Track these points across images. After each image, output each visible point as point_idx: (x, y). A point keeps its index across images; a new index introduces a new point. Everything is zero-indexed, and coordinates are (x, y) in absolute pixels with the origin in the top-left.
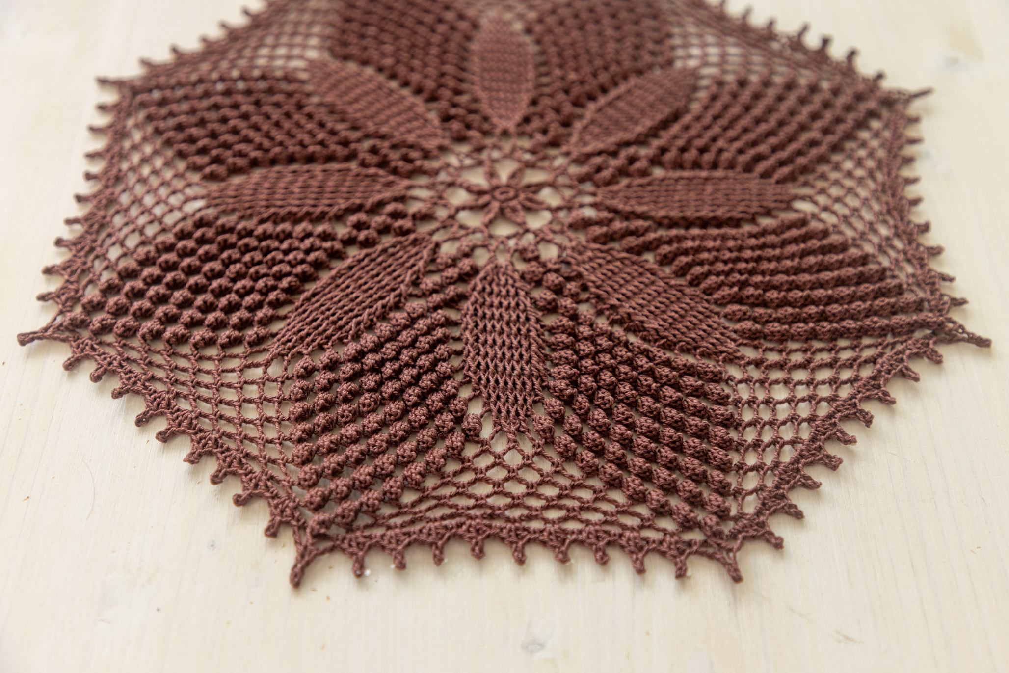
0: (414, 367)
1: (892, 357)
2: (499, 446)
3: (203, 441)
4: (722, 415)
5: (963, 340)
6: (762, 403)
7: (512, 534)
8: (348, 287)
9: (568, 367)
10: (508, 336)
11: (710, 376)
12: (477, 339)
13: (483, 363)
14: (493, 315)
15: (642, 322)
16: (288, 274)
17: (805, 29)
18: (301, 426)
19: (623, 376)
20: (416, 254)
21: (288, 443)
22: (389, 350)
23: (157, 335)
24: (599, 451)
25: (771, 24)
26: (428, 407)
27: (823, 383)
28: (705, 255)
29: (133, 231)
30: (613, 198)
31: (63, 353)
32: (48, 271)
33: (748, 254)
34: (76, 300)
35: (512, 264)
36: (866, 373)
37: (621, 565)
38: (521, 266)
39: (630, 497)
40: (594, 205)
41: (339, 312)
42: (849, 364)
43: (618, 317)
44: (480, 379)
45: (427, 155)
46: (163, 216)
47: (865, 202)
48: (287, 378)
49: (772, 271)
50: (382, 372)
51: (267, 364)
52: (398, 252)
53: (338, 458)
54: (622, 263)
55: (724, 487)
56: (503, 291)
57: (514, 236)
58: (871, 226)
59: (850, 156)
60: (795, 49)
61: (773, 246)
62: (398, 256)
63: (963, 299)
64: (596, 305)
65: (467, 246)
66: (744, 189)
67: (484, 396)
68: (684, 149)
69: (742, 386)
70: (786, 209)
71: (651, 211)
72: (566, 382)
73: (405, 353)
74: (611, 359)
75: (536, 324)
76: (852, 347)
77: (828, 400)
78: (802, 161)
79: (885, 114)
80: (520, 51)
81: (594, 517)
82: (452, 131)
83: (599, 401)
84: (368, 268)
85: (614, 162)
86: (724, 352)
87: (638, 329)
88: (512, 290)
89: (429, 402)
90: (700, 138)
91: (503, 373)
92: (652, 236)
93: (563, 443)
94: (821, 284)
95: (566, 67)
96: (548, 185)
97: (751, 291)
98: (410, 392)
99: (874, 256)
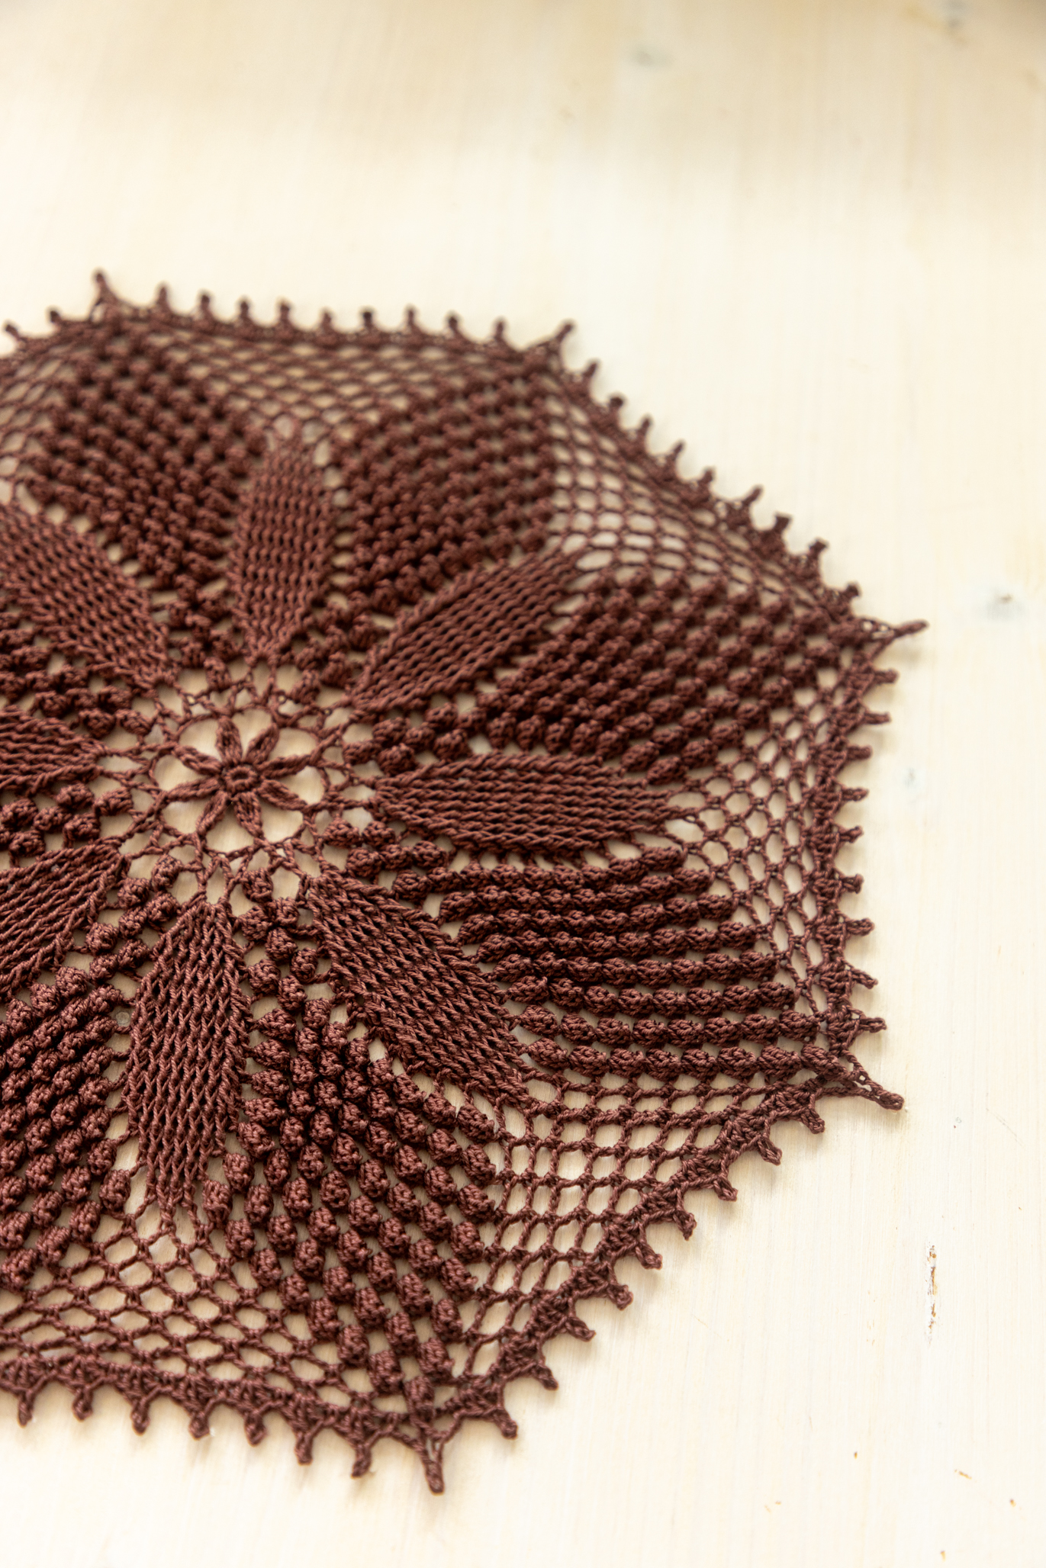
0: (49, 1084)
1: (748, 1120)
2: (148, 1228)
4: (476, 1206)
5: (865, 1094)
6: (543, 1183)
7: (136, 1382)
9: (270, 1102)
10: (195, 1041)
11: (475, 1132)
12: (148, 1043)
13: (149, 1085)
14: (180, 999)
15: (395, 1029)
17: (756, 494)
19: (346, 1124)
20: (90, 879)
22: (17, 1055)
24: (286, 1251)
25: (708, 477)
26: (56, 1155)
27: (639, 1154)
28: (512, 916)
30: (398, 796)
33: (577, 917)
35: (227, 907)
36: (708, 1140)
37: (280, 1442)
38: (242, 909)
39: (315, 1334)
40: (368, 806)
42: (687, 1123)
43: (364, 1015)
44: (140, 1112)
45: (138, 693)
47: (776, 829)
49: (607, 950)
52: (66, 872)
54: (389, 918)
55: (451, 1332)
56: (204, 956)
57: (242, 853)
58: (775, 874)
59: (774, 737)
60: (733, 528)
61: (616, 905)
62: (63, 880)
63: (879, 1021)
64: (336, 989)
65: (165, 875)
66: (596, 795)
67: (141, 1141)
68: (522, 714)
69: (521, 1151)
70: (655, 833)
71: (449, 826)
72: (261, 1129)
73: (39, 1061)
74: (334, 1094)
75: (239, 1020)
76: (698, 1093)
77: (638, 1186)
78: (696, 746)
79: (846, 660)
80: (313, 509)
81: (258, 1361)
82: (183, 654)
83: (303, 1167)
84: (14, 901)
85: (417, 728)
86: (504, 1091)
87: (389, 1039)
88: (217, 958)
89: (59, 1149)
90: (551, 696)
91: (175, 1105)
92: (442, 873)
93: (237, 1236)
94: (673, 978)
95: (377, 546)
96: (309, 764)
97: (566, 986)
98: (34, 1130)
99: (765, 932)
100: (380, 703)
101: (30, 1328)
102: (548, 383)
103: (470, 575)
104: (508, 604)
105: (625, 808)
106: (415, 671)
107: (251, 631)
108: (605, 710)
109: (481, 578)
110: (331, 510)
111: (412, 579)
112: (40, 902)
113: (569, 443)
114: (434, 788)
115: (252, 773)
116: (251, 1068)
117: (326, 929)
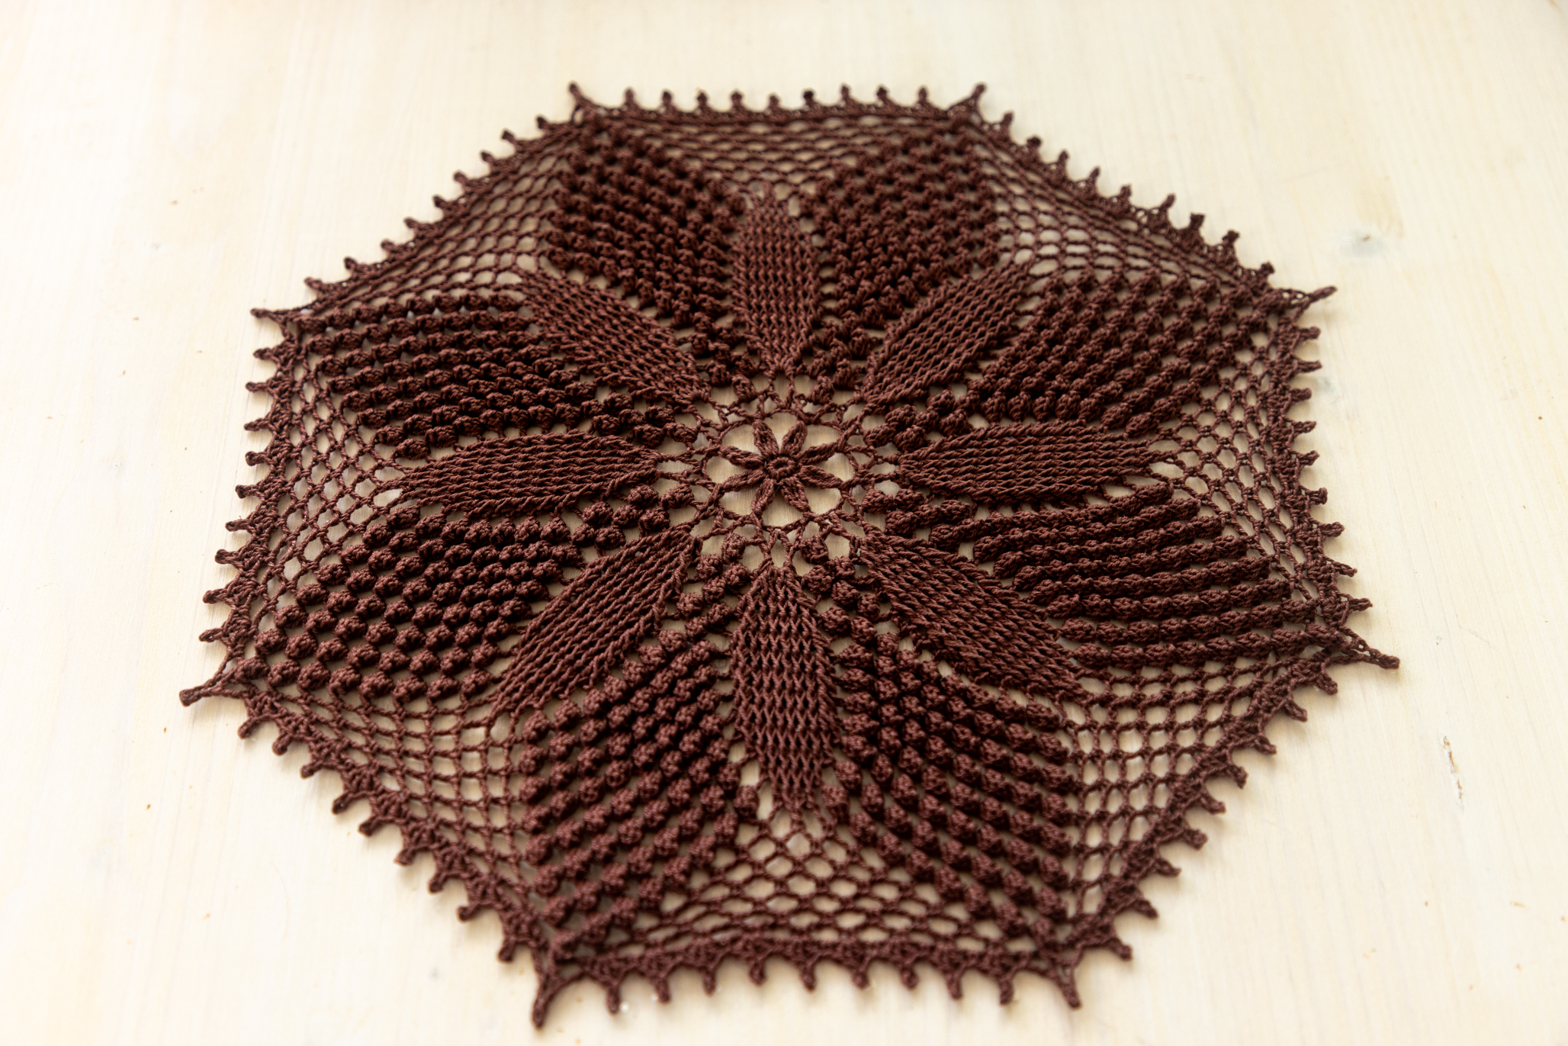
0: (672, 722)
1: (1273, 688)
2: (781, 830)
3: (416, 834)
4: (1058, 779)
5: (1365, 659)
6: (1109, 758)
7: (799, 951)
8: (586, 610)
9: (864, 717)
10: (790, 675)
11: (1043, 723)
12: (750, 682)
13: (758, 715)
14: (769, 644)
15: (958, 649)
16: (510, 595)
17: (1170, 201)
18: (534, 812)
19: (934, 727)
20: (671, 559)
21: (520, 832)
22: (640, 702)
23: (350, 687)
24: (904, 833)
25: (1126, 192)
26: (691, 778)
27: (1186, 726)
28: (1037, 549)
29: (313, 538)
30: (919, 467)
31: (237, 714)
32: (211, 598)
33: (1093, 545)
34: (248, 638)
35: (792, 568)
36: (1240, 710)
37: (933, 986)
38: (804, 570)
39: (943, 896)
40: (894, 478)
41: (577, 647)
42: (1220, 698)
43: (928, 641)
44: (755, 737)
45: (679, 410)
46: (350, 512)
47: (1244, 460)
48: (516, 742)
49: (1123, 568)
50: (633, 732)
51: (489, 724)
52: (648, 556)
53: (583, 855)
54: (932, 563)
55: (1059, 881)
56: (782, 609)
57: (795, 526)
58: (1251, 496)
59: (1226, 391)
60: (1154, 231)
61: (1125, 533)
62: (648, 562)
63: (1365, 600)
64: (899, 624)
65: (735, 547)
66: (1087, 449)
67: (761, 759)
68: (1010, 392)
69: (1084, 735)
70: (1141, 475)
71: (969, 485)
72: (863, 739)
73: (661, 705)
74: (918, 705)
75: (824, 655)
76: (1224, 674)
77: (1191, 751)
78: (1162, 402)
79: (1273, 325)
80: (797, 250)
81: (899, 923)
82: (711, 375)
83: (905, 765)
84: (610, 582)
85: (922, 413)
86: (1061, 688)
87: (952, 658)
88: (794, 609)
89: (692, 772)
90: (1033, 375)
91: (784, 728)
92: (970, 522)
93: (861, 824)
94: (1186, 586)
95: (857, 273)
96: (837, 451)
97: (1096, 599)
98: (669, 759)
99: (1254, 541)
100: (888, 395)
101: (698, 918)
102: (973, 134)
103: (942, 289)
104: (979, 308)
105: (1114, 456)
106: (911, 368)
107: (766, 351)
108: (1080, 382)
109: (951, 291)
110: (812, 250)
111: (893, 296)
112: (632, 582)
113: (1000, 179)
114: (948, 457)
115: (790, 462)
117: (881, 576)
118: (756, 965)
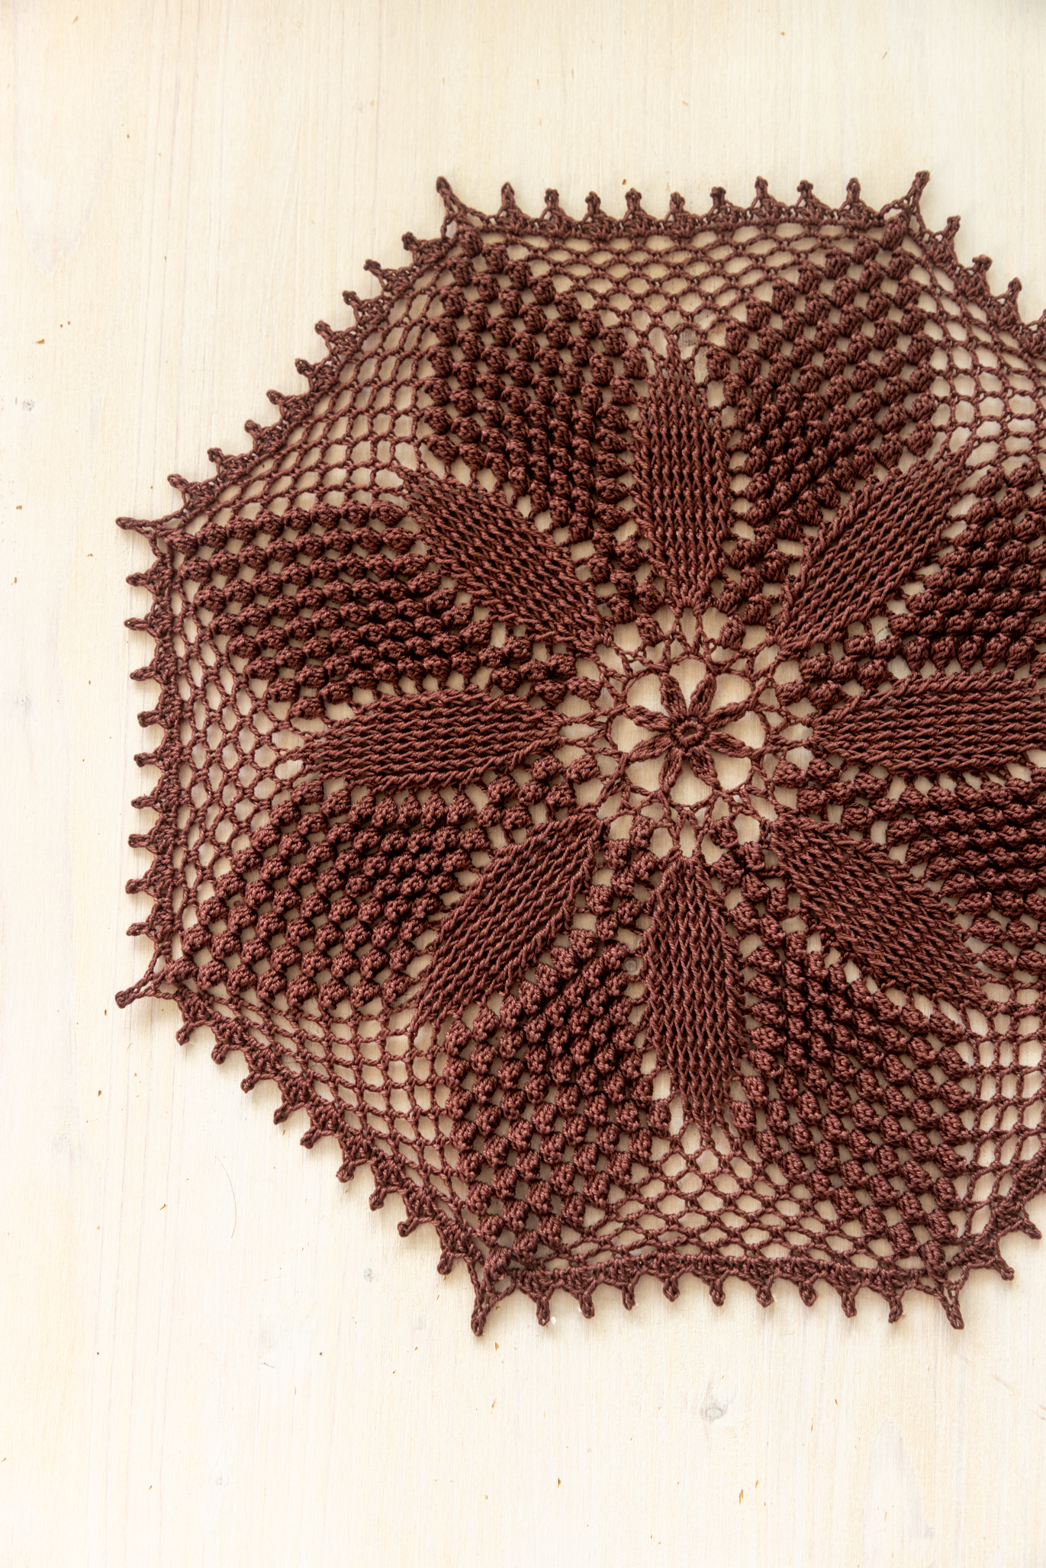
0: (587, 1037)
2: (692, 1145)
3: (354, 1148)
6: (1008, 1072)
7: (709, 1268)
8: (497, 909)
9: (772, 1032)
10: (699, 985)
11: (946, 1037)
12: (660, 991)
13: (669, 1028)
14: (679, 949)
15: (865, 955)
16: (422, 893)
18: (461, 1131)
19: (839, 1045)
20: (579, 847)
21: (449, 1149)
22: (555, 1014)
24: (808, 1152)
26: (607, 1096)
28: (953, 839)
29: (222, 816)
30: (834, 733)
31: (173, 1017)
32: (132, 888)
34: (173, 934)
35: (701, 857)
38: (714, 856)
39: (842, 1216)
40: (808, 745)
41: (491, 951)
43: (836, 944)
44: (666, 1050)
45: (581, 657)
46: (253, 785)
48: (439, 1053)
50: (549, 1047)
51: (412, 1033)
52: (557, 844)
53: (509, 1176)
54: (844, 853)
55: (951, 1204)
56: (691, 907)
57: (705, 804)
62: (557, 851)
64: (809, 923)
65: (641, 835)
66: (1014, 710)
67: (671, 1073)
68: (935, 635)
69: (986, 1047)
71: (885, 758)
72: (769, 1057)
73: (574, 1018)
74: (825, 1019)
75: (732, 962)
80: (705, 436)
81: (798, 1240)
82: (613, 612)
83: (809, 1084)
84: (519, 876)
85: (838, 664)
86: (967, 998)
87: (861, 962)
88: (702, 908)
89: (607, 1090)
90: (960, 613)
91: (694, 1043)
92: (885, 805)
93: (766, 1146)
95: (773, 471)
96: (747, 709)
97: (1008, 898)
98: (585, 1076)
100: (802, 641)
101: (618, 1233)
102: (912, 249)
103: (866, 491)
104: (907, 517)
106: (829, 601)
107: (672, 581)
108: (1011, 622)
109: (876, 491)
110: (722, 434)
111: (812, 503)
112: (541, 874)
113: (940, 318)
115: (700, 727)
116: (750, 1001)
118: (670, 1283)
